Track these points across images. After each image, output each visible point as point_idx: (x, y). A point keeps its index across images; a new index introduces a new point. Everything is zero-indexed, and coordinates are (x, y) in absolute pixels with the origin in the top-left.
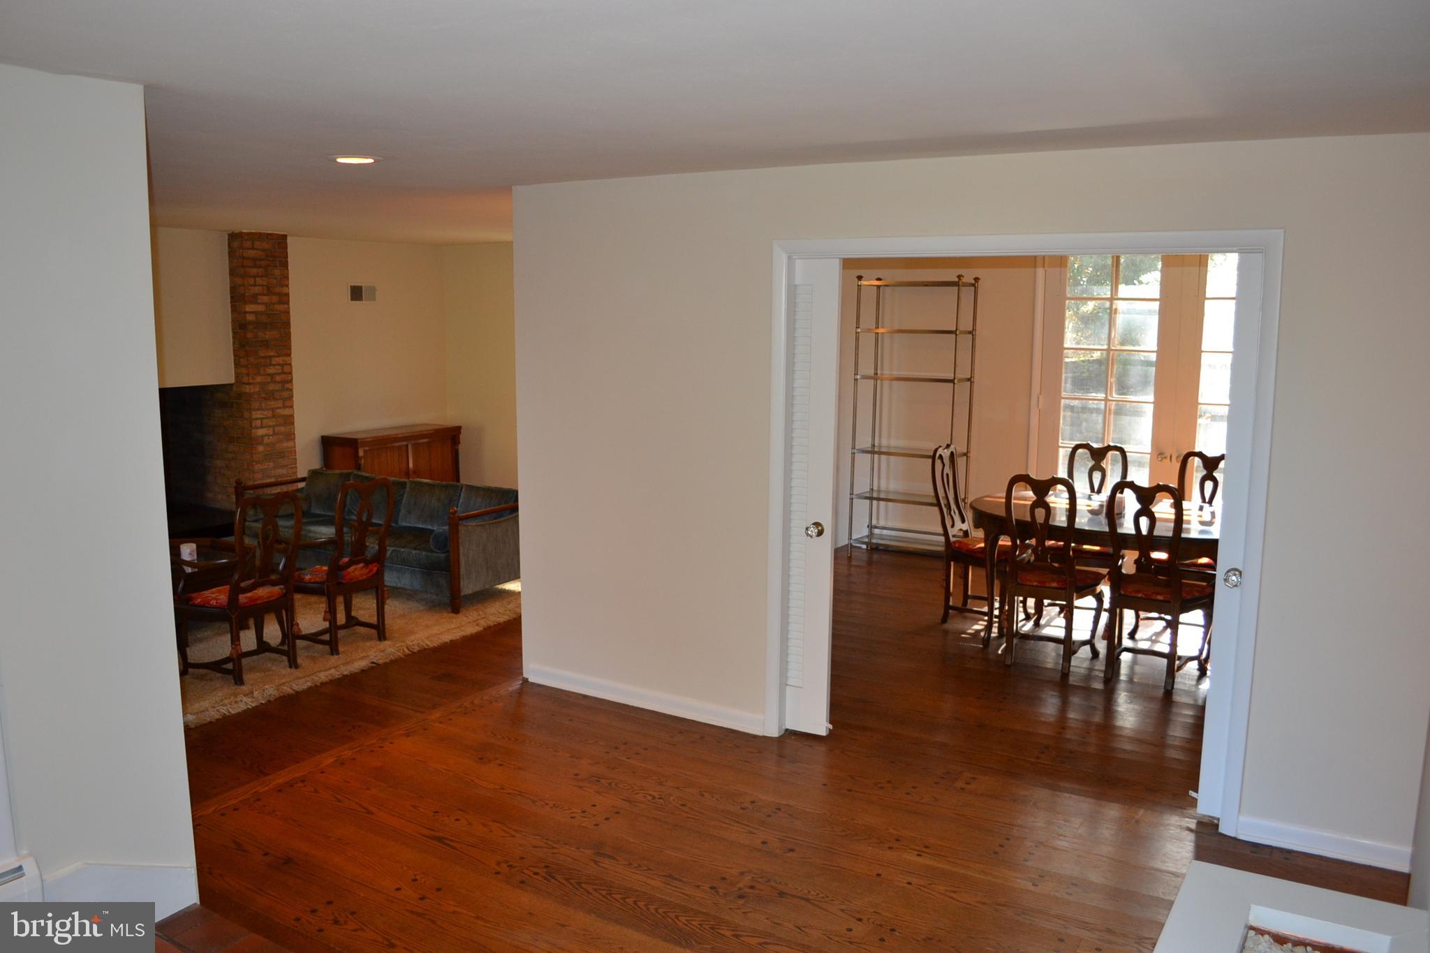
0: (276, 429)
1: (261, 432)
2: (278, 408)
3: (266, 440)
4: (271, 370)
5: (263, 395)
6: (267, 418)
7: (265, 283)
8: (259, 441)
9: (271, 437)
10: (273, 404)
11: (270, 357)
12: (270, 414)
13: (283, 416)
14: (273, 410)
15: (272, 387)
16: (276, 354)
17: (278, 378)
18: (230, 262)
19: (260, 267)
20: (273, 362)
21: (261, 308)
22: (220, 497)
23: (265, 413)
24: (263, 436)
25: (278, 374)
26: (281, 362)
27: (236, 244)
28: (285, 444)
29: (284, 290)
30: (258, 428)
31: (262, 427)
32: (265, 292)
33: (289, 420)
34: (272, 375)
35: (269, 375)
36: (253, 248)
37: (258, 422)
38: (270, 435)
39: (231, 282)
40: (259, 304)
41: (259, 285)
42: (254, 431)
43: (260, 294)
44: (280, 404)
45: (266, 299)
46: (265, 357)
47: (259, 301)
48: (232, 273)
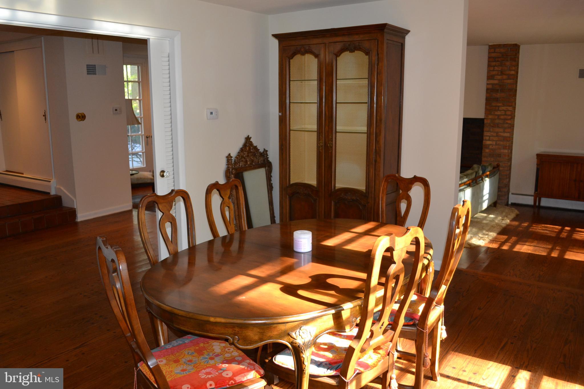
0: (498, 142)
1: (488, 143)
2: (501, 132)
3: (491, 147)
4: (499, 113)
5: (492, 125)
6: (493, 136)
7: (500, 69)
8: (487, 146)
9: (494, 146)
10: (497, 130)
11: (499, 106)
12: (495, 134)
13: (503, 136)
14: (497, 133)
15: (497, 121)
16: (502, 105)
17: (502, 117)
19: (498, 61)
20: (500, 109)
21: (496, 82)
23: (492, 133)
24: (489, 145)
25: (503, 115)
26: (505, 109)
27: (491, 51)
28: (502, 151)
30: (487, 140)
31: (489, 140)
32: (499, 74)
33: (510, 139)
34: (499, 116)
35: (496, 115)
36: (494, 52)
37: (487, 138)
38: (494, 145)
40: (495, 80)
41: (496, 71)
42: (484, 141)
43: (496, 75)
44: (501, 130)
45: (499, 77)
46: (496, 106)
47: (495, 78)
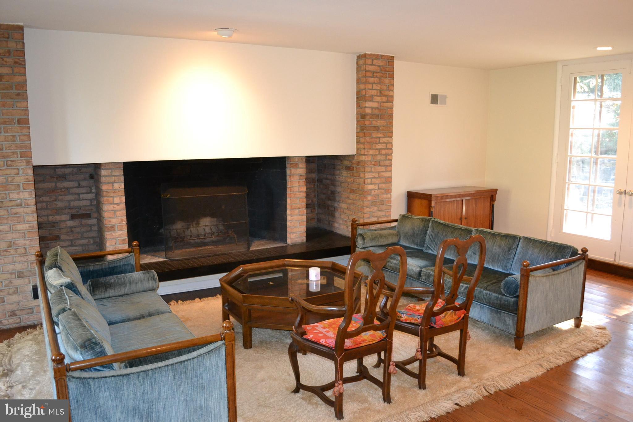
0: (380, 185)
1: (370, 187)
2: (382, 172)
3: (373, 193)
4: (379, 146)
5: (373, 163)
6: (374, 178)
7: (379, 88)
8: (369, 193)
9: (376, 191)
10: (379, 169)
11: (379, 138)
12: (376, 175)
13: (384, 177)
14: (379, 173)
15: (379, 158)
16: (383, 136)
17: (383, 152)
18: (357, 75)
19: (376, 77)
20: (381, 141)
21: (375, 105)
22: (342, 227)
23: (374, 174)
24: (371, 190)
25: (384, 149)
26: (386, 141)
27: (361, 62)
28: (385, 196)
29: (391, 93)
30: (369, 184)
31: (371, 184)
32: (379, 94)
33: (388, 180)
34: (380, 150)
35: (377, 149)
36: (372, 65)
37: (369, 181)
38: (376, 190)
39: (357, 87)
40: (375, 102)
41: (375, 90)
42: (366, 186)
43: (375, 96)
44: (383, 169)
45: (378, 99)
46: (376, 138)
47: (374, 100)
48: (359, 81)
